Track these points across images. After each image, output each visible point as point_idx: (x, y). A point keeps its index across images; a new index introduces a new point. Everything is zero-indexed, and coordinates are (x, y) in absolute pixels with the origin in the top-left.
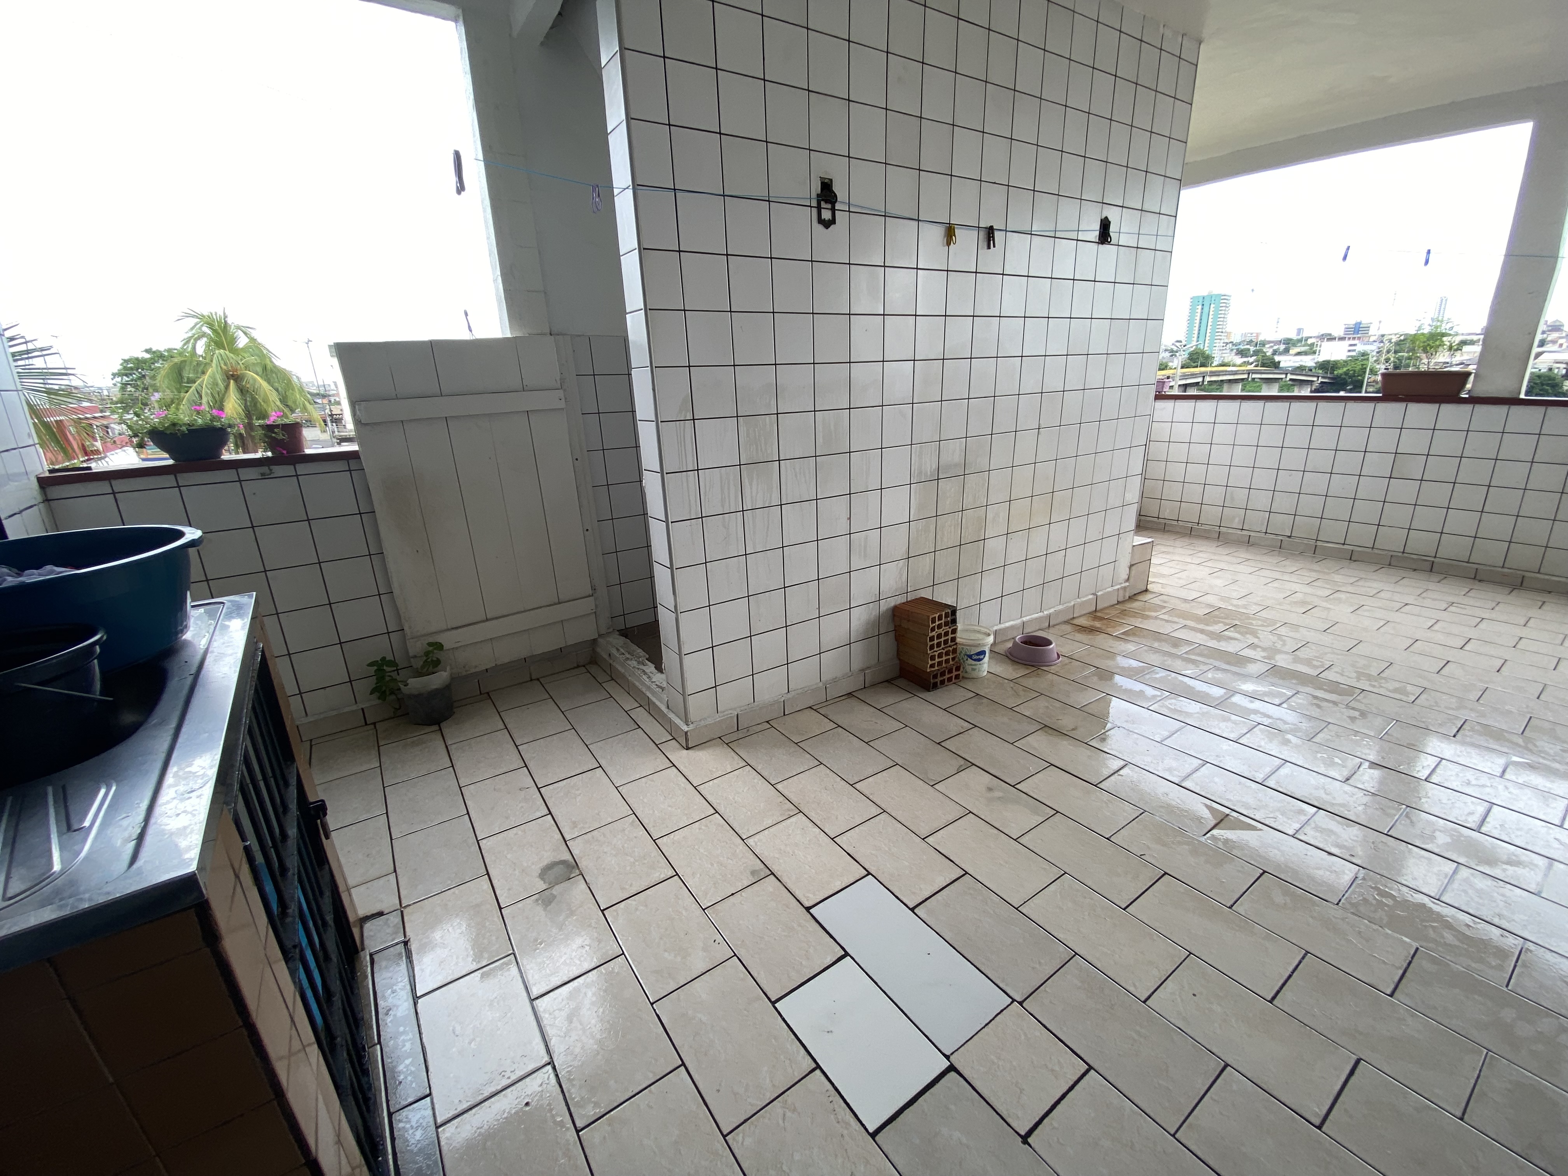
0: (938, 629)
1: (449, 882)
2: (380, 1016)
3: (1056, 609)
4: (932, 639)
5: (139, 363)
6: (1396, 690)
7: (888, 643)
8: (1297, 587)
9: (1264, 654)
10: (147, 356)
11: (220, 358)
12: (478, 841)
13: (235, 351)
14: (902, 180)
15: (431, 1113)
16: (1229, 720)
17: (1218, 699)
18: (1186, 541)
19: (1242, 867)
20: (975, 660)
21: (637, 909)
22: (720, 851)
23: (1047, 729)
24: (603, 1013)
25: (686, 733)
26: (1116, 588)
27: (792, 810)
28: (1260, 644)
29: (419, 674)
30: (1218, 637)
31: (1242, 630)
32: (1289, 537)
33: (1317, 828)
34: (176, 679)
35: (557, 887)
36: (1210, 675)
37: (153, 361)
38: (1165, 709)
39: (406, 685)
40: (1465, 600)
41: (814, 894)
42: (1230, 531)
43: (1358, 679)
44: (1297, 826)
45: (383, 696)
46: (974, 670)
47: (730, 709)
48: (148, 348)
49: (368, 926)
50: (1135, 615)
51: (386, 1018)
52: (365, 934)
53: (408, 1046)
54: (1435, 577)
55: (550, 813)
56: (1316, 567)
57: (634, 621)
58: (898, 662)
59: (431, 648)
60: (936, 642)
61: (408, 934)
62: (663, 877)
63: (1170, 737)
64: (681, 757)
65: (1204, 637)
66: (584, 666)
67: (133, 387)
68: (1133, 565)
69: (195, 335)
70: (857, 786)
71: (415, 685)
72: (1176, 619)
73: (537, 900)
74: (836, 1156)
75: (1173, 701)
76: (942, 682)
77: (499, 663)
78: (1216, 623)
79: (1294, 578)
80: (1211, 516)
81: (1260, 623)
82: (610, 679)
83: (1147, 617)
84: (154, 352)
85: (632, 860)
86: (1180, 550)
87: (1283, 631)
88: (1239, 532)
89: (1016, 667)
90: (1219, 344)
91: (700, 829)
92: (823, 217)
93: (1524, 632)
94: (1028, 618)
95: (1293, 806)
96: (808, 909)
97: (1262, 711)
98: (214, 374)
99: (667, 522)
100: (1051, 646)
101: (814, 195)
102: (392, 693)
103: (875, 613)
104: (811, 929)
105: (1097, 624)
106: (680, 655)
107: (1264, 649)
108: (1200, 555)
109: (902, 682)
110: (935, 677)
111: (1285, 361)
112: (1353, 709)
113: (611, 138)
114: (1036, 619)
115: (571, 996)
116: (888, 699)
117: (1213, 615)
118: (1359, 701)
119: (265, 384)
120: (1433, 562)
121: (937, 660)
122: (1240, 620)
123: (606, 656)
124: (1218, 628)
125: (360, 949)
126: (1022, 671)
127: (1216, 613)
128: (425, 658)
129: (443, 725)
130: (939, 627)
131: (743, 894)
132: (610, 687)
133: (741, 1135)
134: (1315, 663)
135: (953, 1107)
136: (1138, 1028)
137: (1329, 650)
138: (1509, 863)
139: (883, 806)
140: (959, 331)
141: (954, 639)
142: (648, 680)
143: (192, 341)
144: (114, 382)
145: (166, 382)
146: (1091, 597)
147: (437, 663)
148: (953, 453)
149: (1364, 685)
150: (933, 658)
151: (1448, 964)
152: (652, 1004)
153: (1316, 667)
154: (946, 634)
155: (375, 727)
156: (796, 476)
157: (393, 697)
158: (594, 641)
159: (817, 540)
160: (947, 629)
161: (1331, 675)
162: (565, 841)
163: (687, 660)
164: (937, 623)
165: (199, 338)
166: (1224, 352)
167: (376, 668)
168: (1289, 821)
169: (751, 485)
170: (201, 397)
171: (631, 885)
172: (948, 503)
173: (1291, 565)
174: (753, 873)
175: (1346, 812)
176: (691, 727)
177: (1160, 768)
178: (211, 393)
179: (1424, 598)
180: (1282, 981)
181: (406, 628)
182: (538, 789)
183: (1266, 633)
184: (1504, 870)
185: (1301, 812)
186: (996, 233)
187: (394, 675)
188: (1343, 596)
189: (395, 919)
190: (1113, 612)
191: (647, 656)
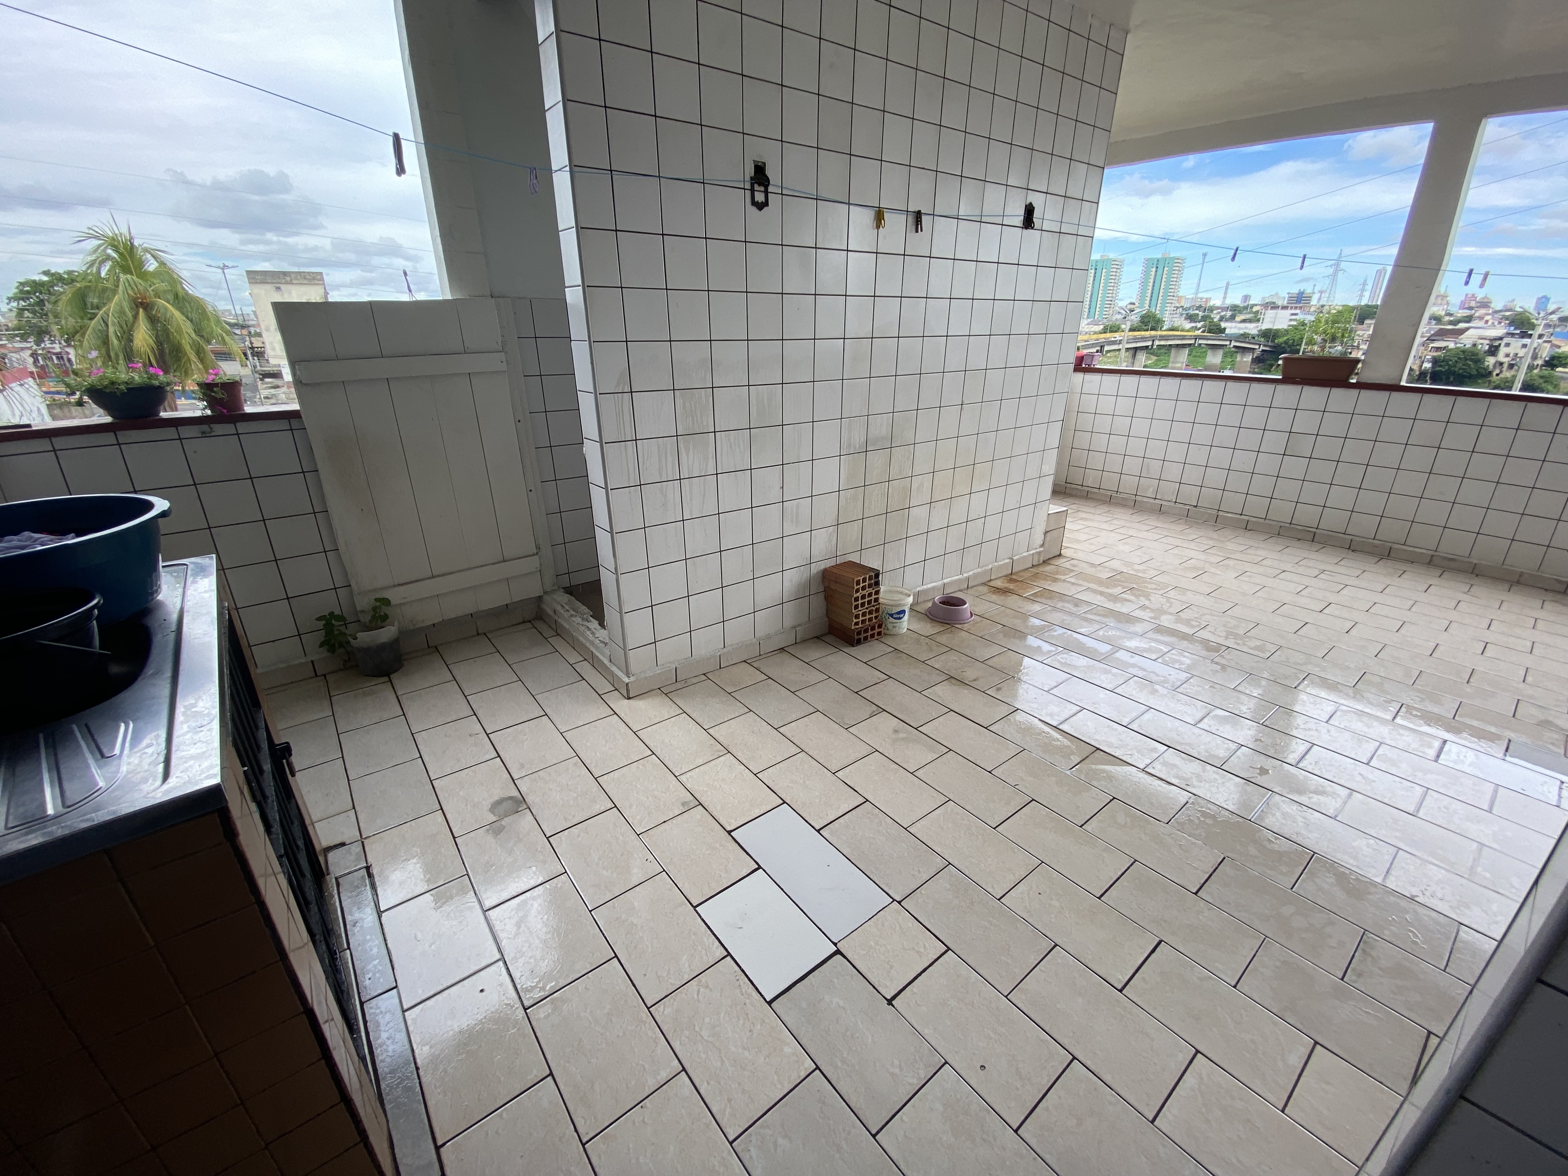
0: (862, 590)
1: (405, 816)
2: (348, 927)
3: (975, 571)
4: (856, 599)
5: (36, 286)
6: (1256, 648)
7: (819, 602)
8: (1193, 554)
9: (1152, 615)
10: (45, 278)
11: (127, 284)
12: (431, 781)
13: (143, 275)
14: (832, 164)
15: (398, 1001)
16: (1110, 672)
17: (1102, 654)
18: (1105, 508)
19: (1097, 795)
20: (896, 618)
21: (579, 836)
22: (655, 786)
23: (953, 680)
24: (548, 919)
25: (627, 684)
26: (1031, 552)
27: (722, 751)
28: (1151, 606)
29: (368, 628)
30: (1114, 598)
31: (1137, 593)
32: (1195, 507)
33: (1165, 764)
34: (160, 636)
35: (506, 819)
36: (1101, 633)
37: (51, 284)
38: (1056, 663)
39: (355, 638)
40: (1337, 569)
41: (736, 820)
42: (1145, 500)
43: (1226, 638)
44: (1148, 761)
45: (332, 649)
46: (894, 627)
47: (669, 663)
48: (46, 269)
49: (331, 856)
50: (1046, 577)
51: (354, 928)
52: (329, 862)
53: (375, 950)
54: (1317, 546)
55: (499, 756)
56: (1215, 535)
57: (579, 579)
58: (826, 619)
59: (378, 604)
60: (860, 602)
61: (369, 860)
62: (603, 809)
63: (1056, 687)
64: (622, 706)
65: (1103, 598)
66: (530, 622)
67: (31, 313)
68: (1048, 532)
69: (98, 258)
70: (781, 730)
71: (365, 638)
72: (1081, 582)
73: (488, 830)
74: (739, 1019)
75: (1065, 656)
76: (866, 638)
77: (446, 618)
78: (1116, 586)
79: (1192, 545)
80: (1129, 484)
81: (1154, 586)
82: (554, 634)
83: (1055, 580)
84: (53, 275)
85: (575, 795)
86: (1097, 517)
87: (1172, 594)
88: (1152, 501)
89: (933, 625)
90: (1170, 308)
91: (637, 768)
92: (756, 200)
93: (1378, 598)
94: (948, 580)
95: (1149, 745)
96: (729, 832)
97: (1139, 665)
98: (120, 300)
99: (606, 488)
100: (965, 606)
101: (748, 178)
102: (341, 645)
103: (806, 575)
104: (730, 848)
105: (1011, 586)
106: (621, 612)
107: (1152, 610)
108: (1115, 522)
109: (830, 638)
110: (859, 633)
111: (1231, 328)
112: (1217, 663)
113: (548, 115)
114: (956, 581)
115: (519, 907)
116: (815, 653)
117: (1117, 578)
118: (1223, 657)
119: (177, 314)
120: (1315, 533)
121: (861, 618)
122: (1137, 583)
123: (551, 613)
124: (1117, 591)
125: (326, 873)
126: (938, 628)
127: (1118, 577)
128: (373, 613)
129: (392, 676)
130: (863, 588)
131: (674, 821)
132: (556, 641)
133: (662, 1006)
134: (1194, 623)
135: (835, 980)
136: (991, 919)
137: (1209, 612)
138: (1316, 792)
139: (802, 746)
140: (888, 310)
141: (876, 600)
142: (591, 635)
143: (97, 265)
144: (9, 307)
145: (68, 309)
146: (1007, 561)
147: (385, 618)
148: (880, 427)
149: (1230, 643)
150: (857, 617)
151: (1247, 870)
152: (590, 911)
153: (1193, 627)
154: (870, 595)
155: (325, 678)
156: (731, 447)
157: (342, 650)
158: (540, 598)
159: (752, 508)
160: (870, 590)
161: (1204, 634)
162: (513, 780)
163: (626, 617)
164: (861, 585)
165: (103, 262)
166: (1174, 316)
167: (324, 622)
168: (1142, 758)
169: (688, 455)
170: (107, 326)
171: (574, 816)
172: (875, 473)
173: (1193, 533)
174: (683, 804)
175: (1191, 750)
176: (632, 679)
177: (1043, 714)
178: (119, 322)
179: (1299, 566)
180: (1111, 882)
181: (353, 584)
182: (487, 735)
183: (1157, 596)
184: (1310, 798)
185: (1155, 750)
186: (924, 218)
187: (343, 629)
188: (1231, 563)
189: (356, 848)
190: (1027, 575)
191: (592, 613)
